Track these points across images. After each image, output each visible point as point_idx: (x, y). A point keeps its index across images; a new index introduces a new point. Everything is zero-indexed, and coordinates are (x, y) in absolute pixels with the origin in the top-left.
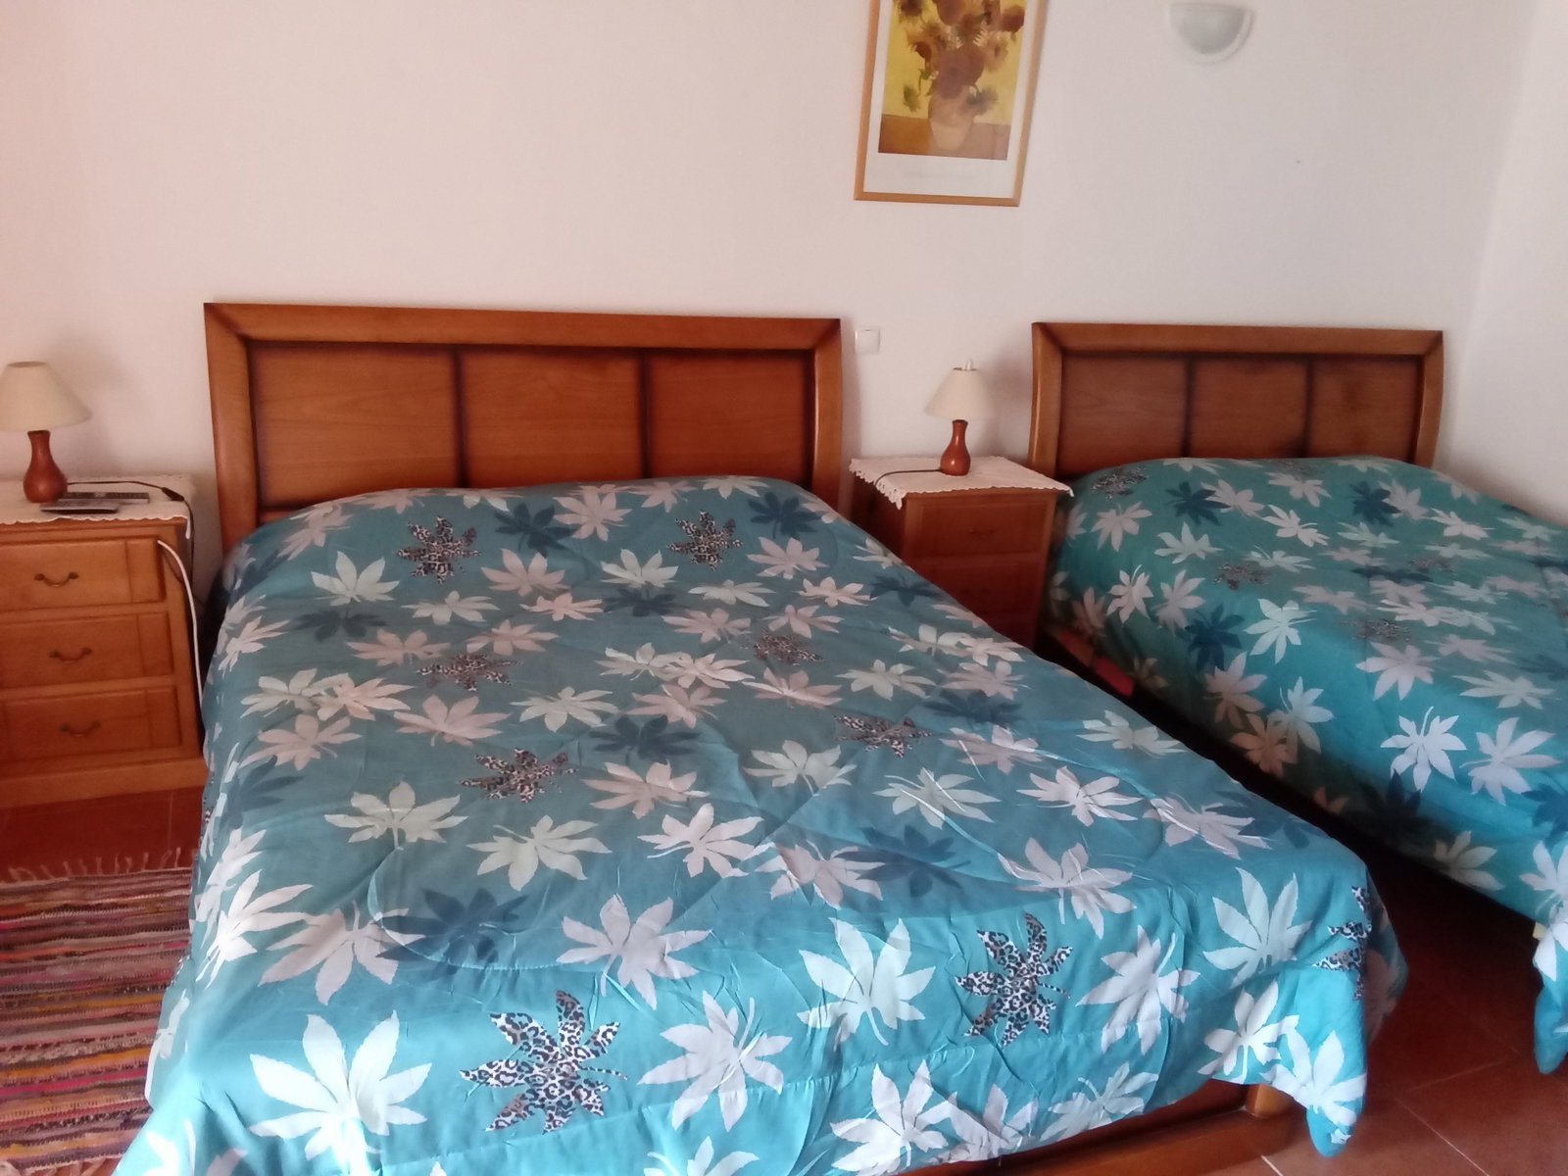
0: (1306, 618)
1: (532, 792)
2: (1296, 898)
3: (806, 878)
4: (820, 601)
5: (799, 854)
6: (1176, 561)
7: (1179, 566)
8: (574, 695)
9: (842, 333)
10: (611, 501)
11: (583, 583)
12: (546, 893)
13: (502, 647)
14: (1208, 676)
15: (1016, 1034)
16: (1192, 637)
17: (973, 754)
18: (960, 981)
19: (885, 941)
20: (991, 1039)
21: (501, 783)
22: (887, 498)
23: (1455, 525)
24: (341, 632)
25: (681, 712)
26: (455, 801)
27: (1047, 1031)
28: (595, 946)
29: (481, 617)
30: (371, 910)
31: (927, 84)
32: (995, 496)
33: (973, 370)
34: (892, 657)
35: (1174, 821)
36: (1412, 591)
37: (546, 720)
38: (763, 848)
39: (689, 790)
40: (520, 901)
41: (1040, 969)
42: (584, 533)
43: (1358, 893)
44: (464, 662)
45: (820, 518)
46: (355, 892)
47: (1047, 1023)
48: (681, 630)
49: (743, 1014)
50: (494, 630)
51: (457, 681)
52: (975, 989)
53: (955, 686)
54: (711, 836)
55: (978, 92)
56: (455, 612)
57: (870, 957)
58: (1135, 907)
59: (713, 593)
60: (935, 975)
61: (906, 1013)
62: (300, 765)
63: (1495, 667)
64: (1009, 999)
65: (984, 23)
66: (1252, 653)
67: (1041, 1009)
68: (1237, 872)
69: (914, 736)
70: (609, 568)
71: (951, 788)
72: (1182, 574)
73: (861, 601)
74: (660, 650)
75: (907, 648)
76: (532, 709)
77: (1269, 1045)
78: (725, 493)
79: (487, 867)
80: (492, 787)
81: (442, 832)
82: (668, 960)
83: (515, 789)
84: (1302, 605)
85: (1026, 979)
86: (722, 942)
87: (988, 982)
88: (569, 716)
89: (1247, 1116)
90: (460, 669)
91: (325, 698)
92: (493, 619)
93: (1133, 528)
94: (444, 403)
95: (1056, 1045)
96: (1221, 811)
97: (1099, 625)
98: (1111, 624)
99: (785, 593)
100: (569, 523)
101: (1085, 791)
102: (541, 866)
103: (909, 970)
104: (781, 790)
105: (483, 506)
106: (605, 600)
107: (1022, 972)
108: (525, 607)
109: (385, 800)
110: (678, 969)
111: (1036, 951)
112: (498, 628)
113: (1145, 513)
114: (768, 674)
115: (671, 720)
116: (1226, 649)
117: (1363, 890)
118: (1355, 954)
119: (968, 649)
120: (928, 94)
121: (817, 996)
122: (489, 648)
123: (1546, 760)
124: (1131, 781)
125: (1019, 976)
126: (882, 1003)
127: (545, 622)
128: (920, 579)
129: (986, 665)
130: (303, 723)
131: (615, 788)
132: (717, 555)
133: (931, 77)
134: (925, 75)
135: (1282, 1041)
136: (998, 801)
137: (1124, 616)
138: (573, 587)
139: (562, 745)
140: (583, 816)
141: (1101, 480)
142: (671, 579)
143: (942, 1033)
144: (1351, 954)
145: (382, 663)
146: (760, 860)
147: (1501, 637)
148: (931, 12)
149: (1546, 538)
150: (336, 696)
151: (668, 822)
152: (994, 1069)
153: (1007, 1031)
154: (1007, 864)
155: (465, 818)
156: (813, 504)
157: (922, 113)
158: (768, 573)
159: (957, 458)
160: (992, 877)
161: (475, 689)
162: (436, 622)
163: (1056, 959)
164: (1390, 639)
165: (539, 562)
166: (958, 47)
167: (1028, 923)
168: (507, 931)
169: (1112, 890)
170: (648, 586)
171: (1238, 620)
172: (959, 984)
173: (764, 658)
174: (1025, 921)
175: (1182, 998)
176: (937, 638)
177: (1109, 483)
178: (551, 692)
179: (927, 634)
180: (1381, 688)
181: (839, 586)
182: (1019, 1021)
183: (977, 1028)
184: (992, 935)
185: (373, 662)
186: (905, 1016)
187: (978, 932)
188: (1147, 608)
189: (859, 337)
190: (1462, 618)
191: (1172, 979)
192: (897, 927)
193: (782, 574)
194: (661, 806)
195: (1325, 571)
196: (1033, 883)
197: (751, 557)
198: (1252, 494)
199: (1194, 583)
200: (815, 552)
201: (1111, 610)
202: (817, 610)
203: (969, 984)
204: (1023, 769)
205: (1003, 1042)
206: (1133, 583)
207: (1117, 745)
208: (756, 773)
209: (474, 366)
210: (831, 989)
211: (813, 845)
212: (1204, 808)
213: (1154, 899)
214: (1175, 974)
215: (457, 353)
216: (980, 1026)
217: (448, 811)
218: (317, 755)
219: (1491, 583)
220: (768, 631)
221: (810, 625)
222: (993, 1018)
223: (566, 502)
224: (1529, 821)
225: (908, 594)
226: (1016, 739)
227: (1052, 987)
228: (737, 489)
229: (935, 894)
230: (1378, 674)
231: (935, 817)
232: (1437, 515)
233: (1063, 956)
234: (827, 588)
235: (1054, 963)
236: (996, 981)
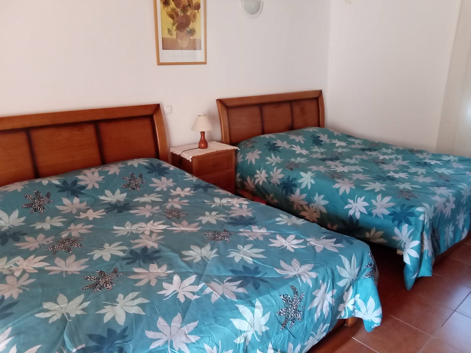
0: (314, 176)
1: (111, 286)
2: (356, 260)
3: (221, 293)
4: (179, 196)
5: (213, 284)
6: (273, 165)
7: (274, 166)
8: (109, 246)
9: (161, 108)
10: (96, 174)
11: (95, 205)
12: (134, 323)
13: (75, 234)
14: (289, 197)
15: (293, 325)
16: (282, 186)
17: (250, 236)
18: (277, 313)
19: (255, 307)
20: (287, 328)
21: (97, 285)
22: (186, 159)
23: (338, 143)
24: (10, 240)
25: (151, 244)
26: (82, 296)
27: (301, 320)
28: (161, 339)
29: (62, 224)
30: (70, 349)
31: (174, 28)
32: (218, 153)
33: (204, 116)
34: (211, 210)
35: (316, 244)
36: (337, 163)
37: (104, 258)
38: (201, 286)
39: (166, 271)
40: (125, 329)
41: (298, 302)
42: (90, 187)
43: (369, 254)
44: (63, 243)
45: (169, 169)
46: (59, 344)
47: (300, 318)
48: (137, 215)
49: (218, 347)
50: (68, 228)
51: (64, 250)
52: (282, 315)
53: (233, 215)
54: (182, 286)
55: (190, 30)
56: (52, 224)
57: (251, 314)
58: (318, 275)
59: (142, 200)
60: (271, 314)
61: (264, 329)
62: (15, 296)
63: (369, 181)
64: (290, 314)
65: (189, 7)
66: (301, 188)
67: (298, 314)
68: (340, 256)
69: (230, 235)
70: (102, 198)
71: (249, 250)
72: (275, 169)
73: (191, 193)
74: (133, 223)
75: (213, 206)
76: (97, 254)
77: (353, 305)
78: (136, 165)
79: (106, 319)
80: (94, 287)
81: (83, 310)
82: (189, 336)
83: (104, 286)
84: (312, 172)
85: (294, 307)
86: (204, 324)
87: (285, 311)
88: (111, 254)
89: (346, 327)
90: (63, 245)
91: (14, 268)
92: (67, 224)
93: (258, 157)
94: (25, 149)
95: (304, 324)
96: (326, 238)
97: (253, 187)
98: (257, 186)
99: (166, 195)
100: (84, 184)
101: (287, 241)
102: (127, 313)
103: (263, 315)
104: (198, 263)
105: (50, 184)
106: (106, 209)
107: (293, 305)
108: (77, 217)
109: (56, 302)
110: (193, 338)
111: (296, 297)
112: (70, 227)
113: (260, 152)
114: (174, 224)
115: (149, 247)
116: (293, 188)
117: (370, 253)
118: (372, 272)
119: (231, 203)
120: (175, 31)
121: (238, 333)
122: (70, 234)
123: (392, 204)
124: (298, 235)
125: (292, 306)
126: (257, 328)
127: (86, 221)
128: (206, 183)
129: (239, 207)
130: (9, 279)
131: (141, 277)
132: (139, 186)
133: (175, 25)
134: (173, 24)
135: (356, 302)
136: (264, 250)
137: (261, 183)
138: (91, 207)
139: (113, 265)
140: (134, 291)
141: (244, 144)
142: (125, 197)
143: (274, 332)
144: (371, 272)
145: (31, 249)
146: (202, 290)
147: (365, 172)
148: (172, 5)
149: (361, 143)
150: (18, 266)
151: (165, 285)
152: (289, 337)
153: (290, 325)
154: (278, 271)
155: (90, 302)
156: (166, 165)
157: (174, 37)
158: (158, 189)
159: (203, 143)
160: (275, 276)
161: (72, 252)
162: (45, 229)
163: (301, 297)
164: (339, 178)
165: (76, 200)
166: (182, 15)
167: (292, 289)
168: (126, 342)
169: (310, 271)
170: (118, 201)
171: (295, 179)
172: (277, 314)
173: (170, 218)
174: (291, 288)
175: (333, 298)
176: (221, 201)
177: (247, 145)
178: (101, 247)
179: (217, 200)
180: (341, 192)
181: (183, 190)
182: (293, 320)
183: (283, 327)
184: (283, 295)
185: (28, 249)
186: (264, 330)
187: (280, 296)
188: (267, 180)
189: (166, 109)
190: (353, 168)
191: (330, 294)
192: (257, 302)
193: (163, 189)
194: (160, 280)
195: (313, 162)
196: (288, 275)
197: (150, 185)
198: (286, 142)
199: (280, 170)
200: (171, 180)
201: (256, 182)
202: (180, 199)
203: (280, 313)
204: (266, 238)
205: (290, 328)
206: (261, 173)
207: (289, 224)
208: (187, 259)
209: (35, 135)
210: (242, 329)
211: (217, 280)
212: (321, 238)
213: (322, 270)
214: (331, 292)
215: (28, 131)
216: (284, 326)
217: (82, 301)
218: (21, 291)
219: (354, 157)
220: (166, 209)
221: (180, 204)
222: (287, 322)
223: (80, 177)
224: (391, 222)
225: (205, 188)
226: (260, 229)
227: (301, 307)
228: (140, 163)
229: (262, 287)
230: (339, 188)
231: (250, 261)
232: (333, 141)
233: (303, 296)
234: (179, 191)
235: (301, 299)
236: (286, 310)
